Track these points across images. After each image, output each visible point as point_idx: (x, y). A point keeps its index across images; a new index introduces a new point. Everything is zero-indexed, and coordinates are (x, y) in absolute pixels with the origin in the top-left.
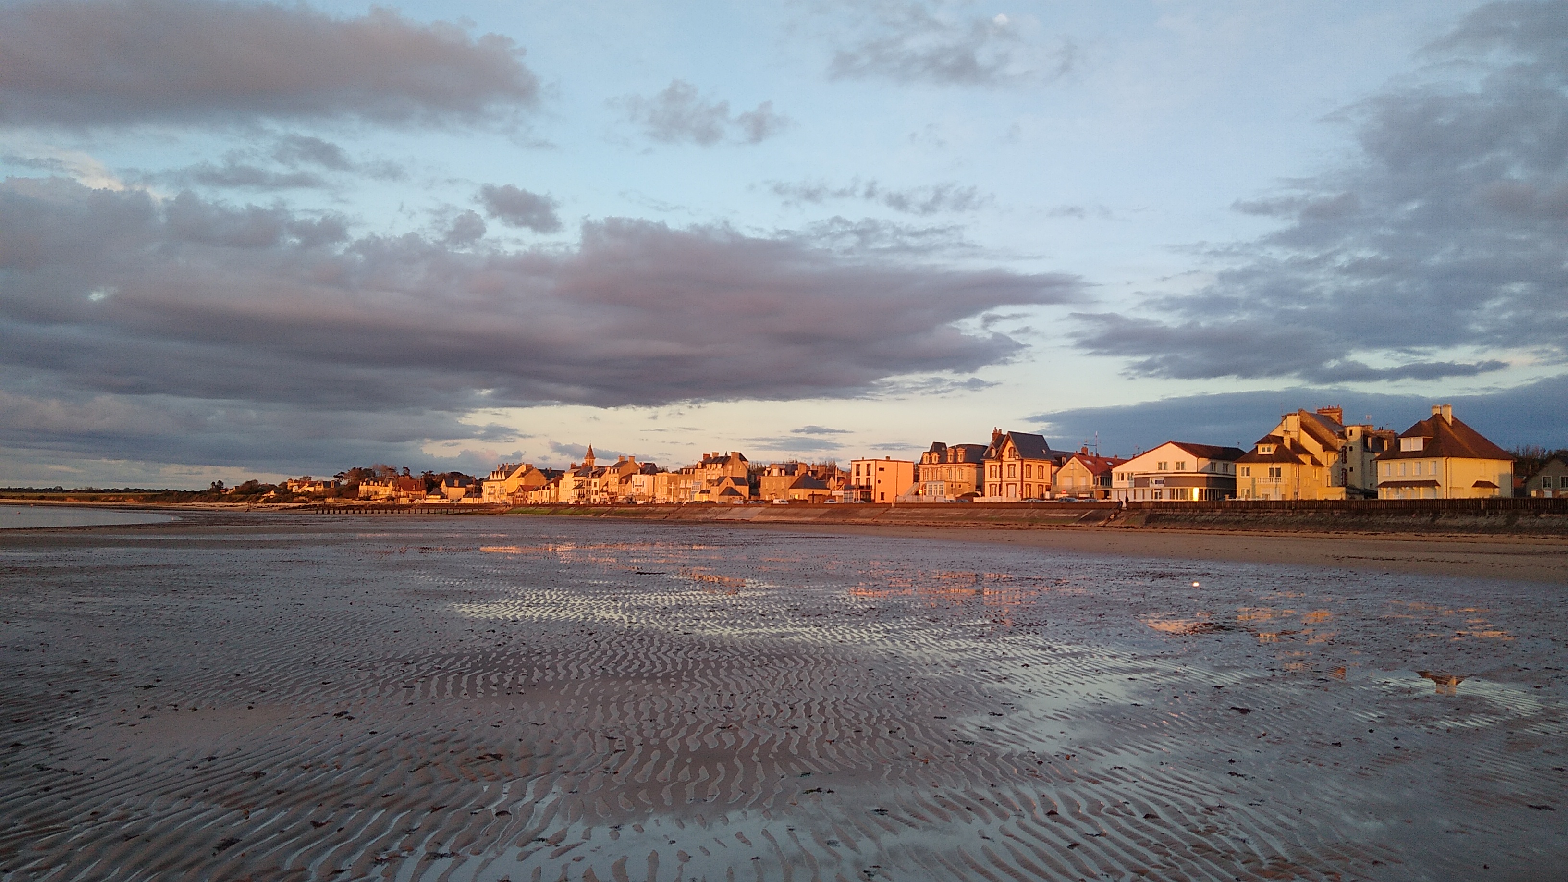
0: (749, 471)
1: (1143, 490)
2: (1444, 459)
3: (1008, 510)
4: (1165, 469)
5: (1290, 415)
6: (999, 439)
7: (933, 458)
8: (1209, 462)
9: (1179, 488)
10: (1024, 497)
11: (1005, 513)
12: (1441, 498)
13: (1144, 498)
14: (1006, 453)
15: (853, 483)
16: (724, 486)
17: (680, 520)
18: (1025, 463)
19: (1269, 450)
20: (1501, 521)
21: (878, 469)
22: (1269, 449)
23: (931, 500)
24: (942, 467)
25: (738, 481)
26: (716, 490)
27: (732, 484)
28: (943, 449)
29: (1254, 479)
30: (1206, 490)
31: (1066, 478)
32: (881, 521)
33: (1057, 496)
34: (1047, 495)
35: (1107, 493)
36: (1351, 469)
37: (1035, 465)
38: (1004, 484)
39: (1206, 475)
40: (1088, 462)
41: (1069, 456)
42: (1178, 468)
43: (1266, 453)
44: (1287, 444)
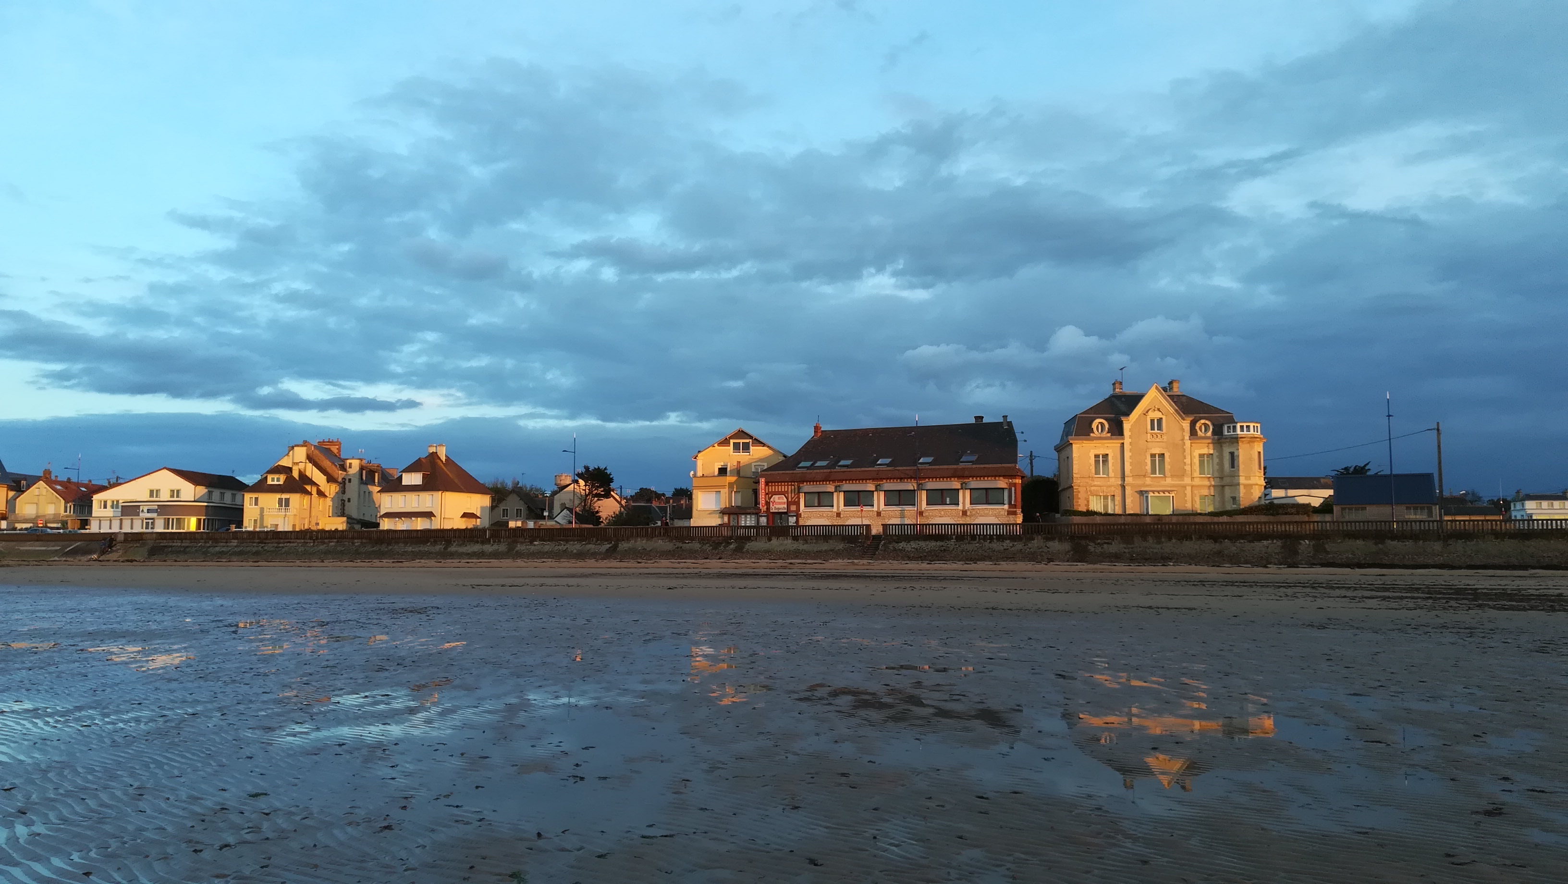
1: (132, 519)
2: (440, 492)
4: (157, 497)
5: (298, 446)
8: (207, 490)
9: (175, 517)
12: (436, 528)
13: (110, 528)
19: (278, 480)
20: (502, 547)
22: (276, 480)
29: (262, 510)
30: (204, 520)
31: (27, 505)
33: (19, 526)
35: (85, 523)
36: (349, 500)
39: (206, 504)
41: (32, 481)
42: (172, 496)
43: (276, 483)
44: (296, 474)
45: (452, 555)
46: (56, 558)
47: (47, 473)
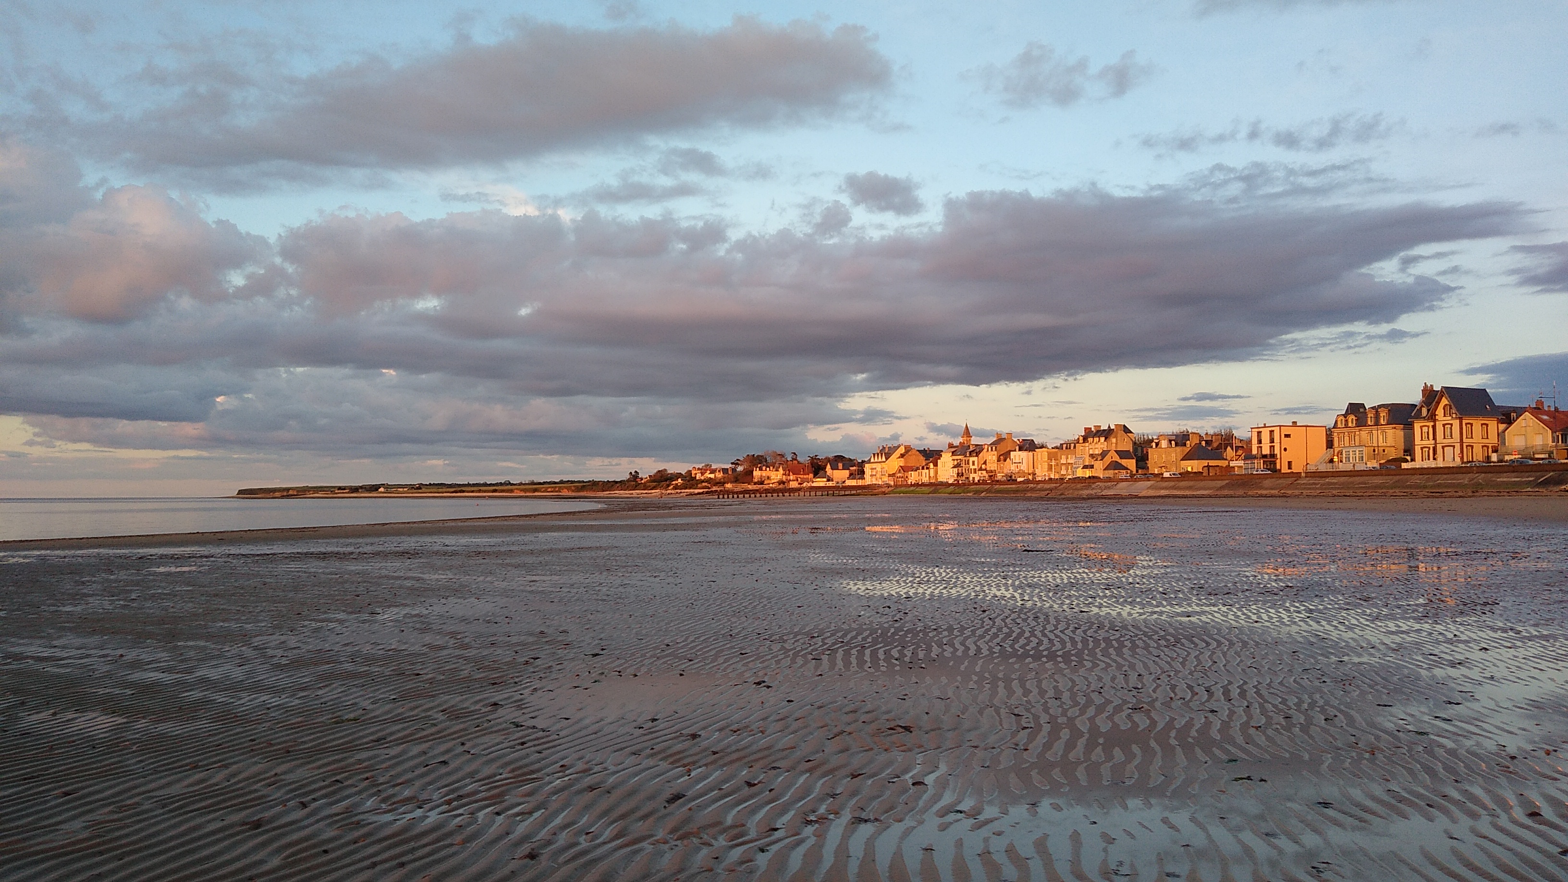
0: (1135, 443)
3: (1445, 476)
6: (1431, 396)
7: (1350, 420)
10: (1465, 460)
11: (1441, 480)
14: (1440, 412)
15: (1254, 452)
16: (1108, 460)
17: (1063, 496)
18: (1464, 422)
21: (1283, 436)
23: (1349, 467)
24: (1360, 430)
25: (1123, 454)
26: (1099, 465)
27: (1117, 458)
28: (1361, 410)
31: (1516, 437)
32: (1290, 492)
33: (1507, 458)
34: (1494, 457)
37: (1477, 424)
38: (1439, 447)
40: (1545, 417)
41: (1520, 411)
46: (1529, 489)
47: (1540, 403)
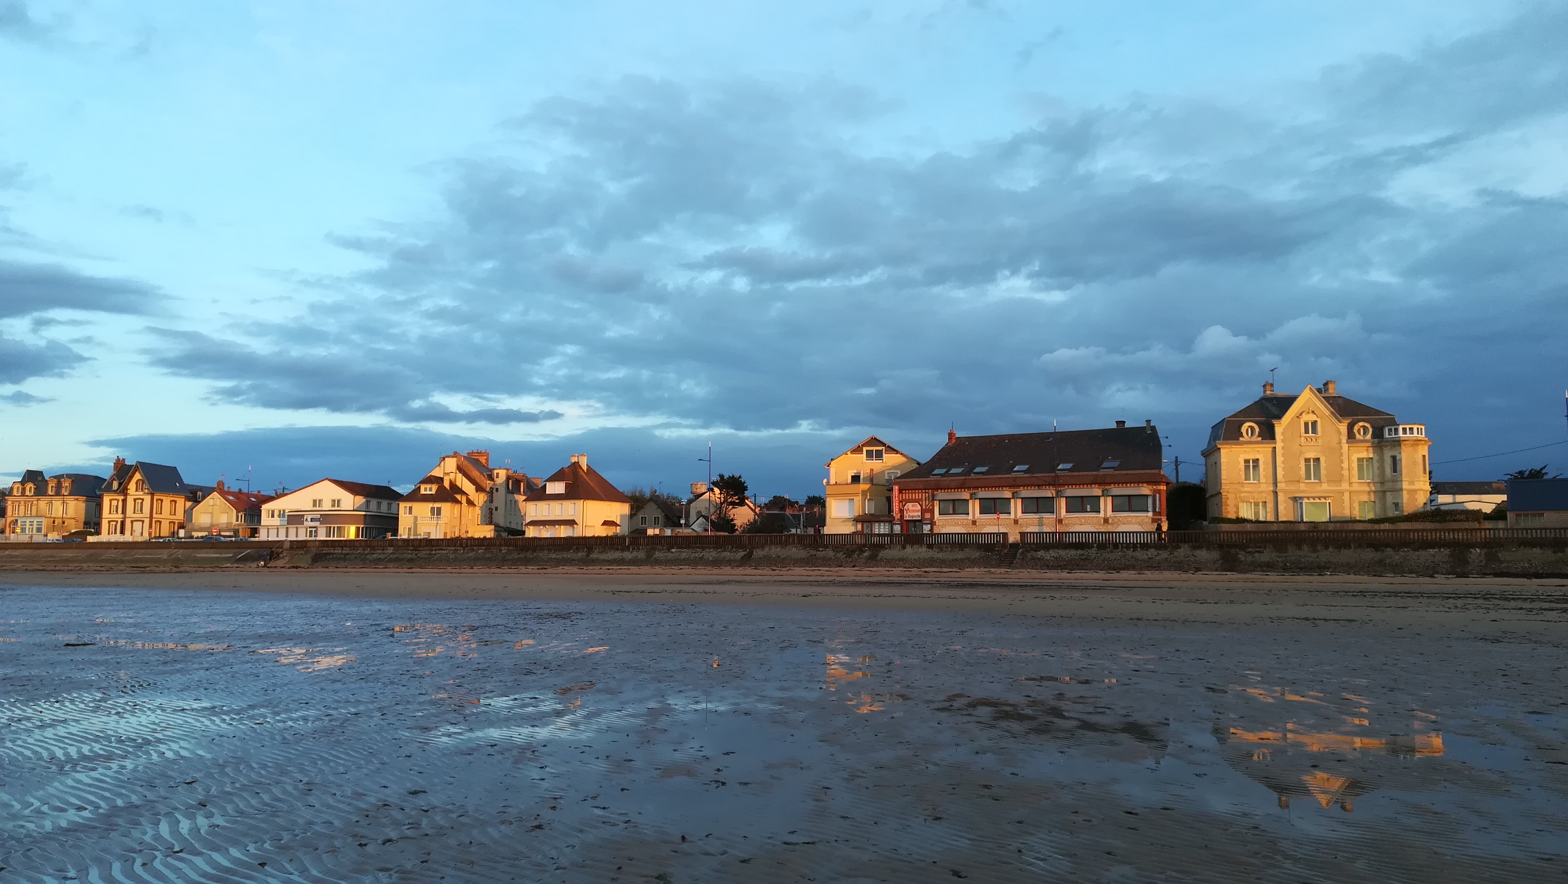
1: (297, 528)
2: (582, 501)
4: (319, 506)
5: (448, 457)
6: (123, 471)
7: (27, 488)
8: (365, 500)
9: (336, 526)
10: (153, 535)
11: (139, 554)
12: (578, 535)
13: (277, 536)
14: (132, 486)
18: (156, 498)
20: (641, 555)
22: (428, 489)
23: (24, 538)
24: (38, 499)
28: (40, 478)
29: (416, 518)
30: (363, 528)
31: (205, 514)
33: (195, 534)
34: (182, 533)
35: (254, 532)
36: (496, 509)
37: (167, 500)
38: (128, 521)
39: (364, 513)
41: (207, 491)
42: (333, 506)
43: (428, 492)
44: (447, 484)
45: (594, 562)
46: (229, 565)
47: (221, 484)
